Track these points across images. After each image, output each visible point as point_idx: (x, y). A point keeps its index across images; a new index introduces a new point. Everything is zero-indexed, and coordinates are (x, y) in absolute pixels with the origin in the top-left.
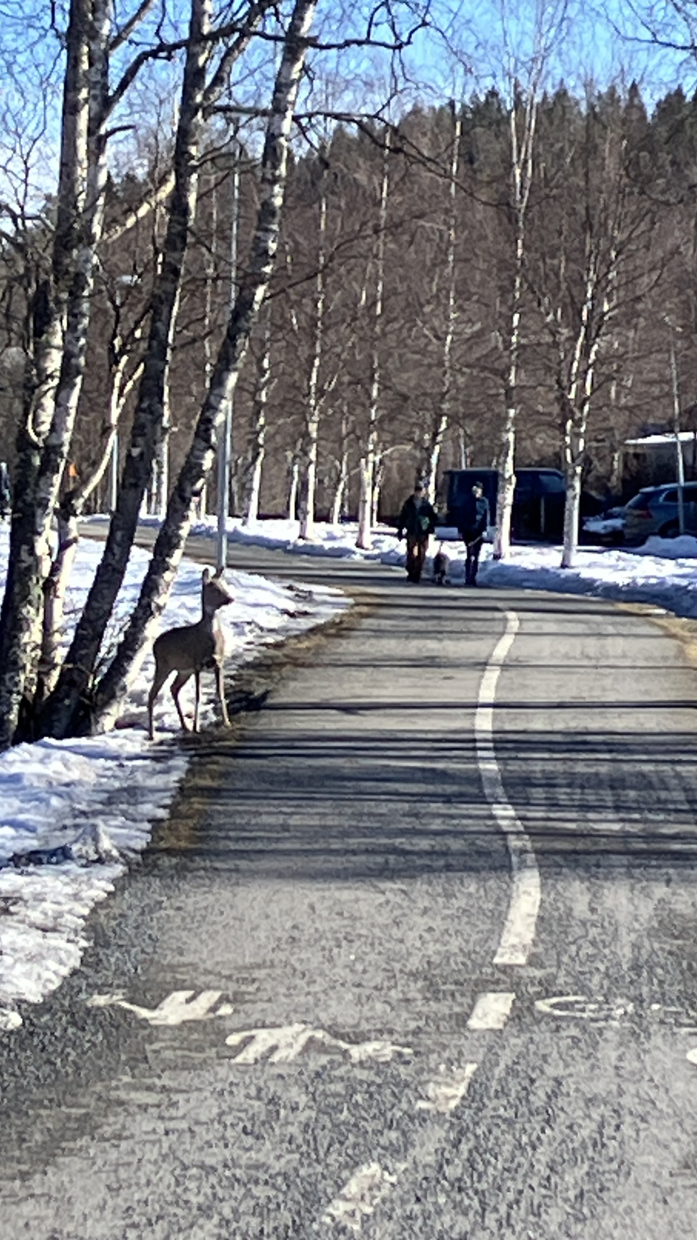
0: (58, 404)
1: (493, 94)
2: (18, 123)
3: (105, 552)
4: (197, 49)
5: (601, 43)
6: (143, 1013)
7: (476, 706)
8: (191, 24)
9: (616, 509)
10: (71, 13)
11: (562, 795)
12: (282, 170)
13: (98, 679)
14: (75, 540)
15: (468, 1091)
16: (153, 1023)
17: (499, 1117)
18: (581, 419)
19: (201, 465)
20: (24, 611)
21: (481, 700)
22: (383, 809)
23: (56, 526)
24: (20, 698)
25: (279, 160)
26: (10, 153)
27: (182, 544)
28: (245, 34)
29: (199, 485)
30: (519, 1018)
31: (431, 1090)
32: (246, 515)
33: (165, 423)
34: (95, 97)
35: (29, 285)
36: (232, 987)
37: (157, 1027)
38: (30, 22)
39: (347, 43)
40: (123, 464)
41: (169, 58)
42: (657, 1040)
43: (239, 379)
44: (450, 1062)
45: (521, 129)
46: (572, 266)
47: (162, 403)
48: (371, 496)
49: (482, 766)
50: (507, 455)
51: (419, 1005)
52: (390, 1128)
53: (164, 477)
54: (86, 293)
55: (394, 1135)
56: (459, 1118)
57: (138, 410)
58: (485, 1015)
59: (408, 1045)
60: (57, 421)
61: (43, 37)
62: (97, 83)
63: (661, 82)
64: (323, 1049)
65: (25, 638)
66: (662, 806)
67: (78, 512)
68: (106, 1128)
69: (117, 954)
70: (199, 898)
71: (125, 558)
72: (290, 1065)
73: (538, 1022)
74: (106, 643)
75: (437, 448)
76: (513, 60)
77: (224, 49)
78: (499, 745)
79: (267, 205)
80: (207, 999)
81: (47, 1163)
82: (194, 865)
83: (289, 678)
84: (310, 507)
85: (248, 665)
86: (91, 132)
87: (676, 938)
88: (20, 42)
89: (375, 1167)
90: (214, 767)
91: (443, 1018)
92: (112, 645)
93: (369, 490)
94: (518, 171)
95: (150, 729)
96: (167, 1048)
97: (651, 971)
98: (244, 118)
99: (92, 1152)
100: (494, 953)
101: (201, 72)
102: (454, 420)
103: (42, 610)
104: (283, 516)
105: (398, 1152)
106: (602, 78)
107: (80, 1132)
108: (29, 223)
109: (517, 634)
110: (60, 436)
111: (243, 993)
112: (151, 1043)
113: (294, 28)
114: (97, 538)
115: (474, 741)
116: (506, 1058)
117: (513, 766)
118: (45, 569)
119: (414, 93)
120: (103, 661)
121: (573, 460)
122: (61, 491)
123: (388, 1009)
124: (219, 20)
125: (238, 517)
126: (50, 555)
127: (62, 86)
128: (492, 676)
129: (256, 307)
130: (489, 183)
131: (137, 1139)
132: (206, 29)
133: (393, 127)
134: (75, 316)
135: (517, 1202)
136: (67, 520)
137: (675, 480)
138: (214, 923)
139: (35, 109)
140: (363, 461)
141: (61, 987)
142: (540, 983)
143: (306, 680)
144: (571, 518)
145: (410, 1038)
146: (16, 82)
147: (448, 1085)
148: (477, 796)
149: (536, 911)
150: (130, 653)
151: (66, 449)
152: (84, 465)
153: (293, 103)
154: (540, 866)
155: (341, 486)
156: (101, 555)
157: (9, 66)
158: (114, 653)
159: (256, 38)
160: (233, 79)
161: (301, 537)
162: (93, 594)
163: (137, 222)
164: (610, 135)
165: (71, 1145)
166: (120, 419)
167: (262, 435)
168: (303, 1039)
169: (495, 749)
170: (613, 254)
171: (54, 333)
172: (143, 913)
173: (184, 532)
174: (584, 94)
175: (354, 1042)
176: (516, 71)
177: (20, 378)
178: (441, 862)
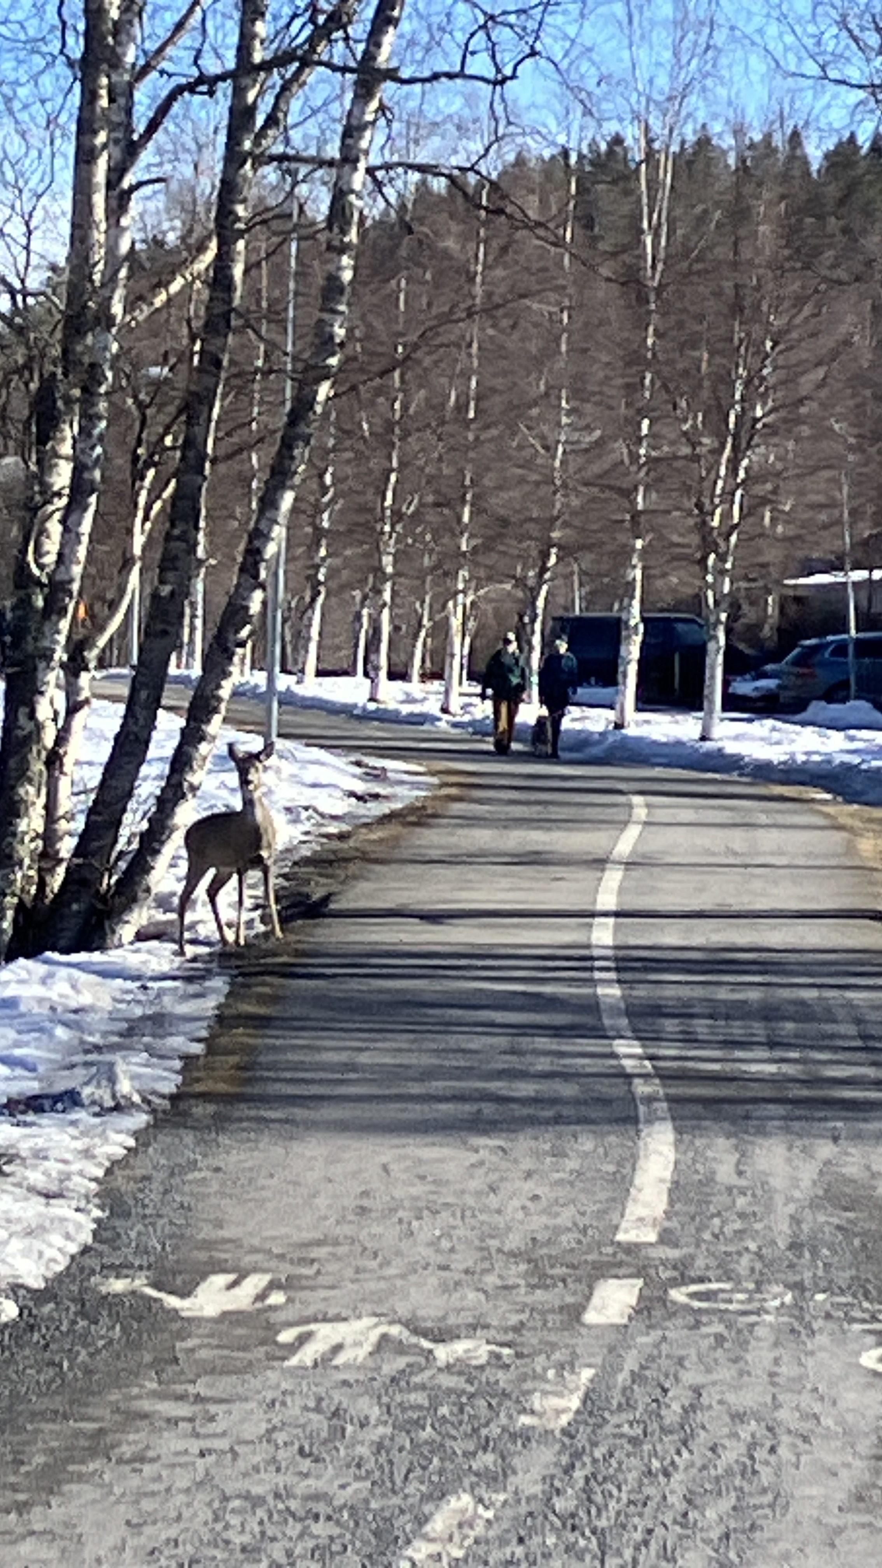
0: (66, 530)
1: (618, 140)
2: (19, 175)
3: (125, 717)
4: (245, 81)
5: (755, 78)
6: (172, 1301)
7: (593, 915)
8: (239, 49)
9: (769, 667)
10: (87, 34)
11: (701, 1026)
12: (353, 236)
13: (114, 879)
14: (87, 701)
15: (584, 1402)
16: (184, 1314)
17: (622, 1436)
18: (726, 553)
19: (247, 608)
20: (21, 791)
21: (600, 907)
22: (476, 1043)
23: (62, 681)
24: (15, 900)
25: (349, 223)
26: (8, 211)
27: (223, 707)
28: (306, 62)
29: (245, 633)
30: (649, 1310)
31: (536, 1402)
32: (302, 671)
33: (200, 552)
34: (116, 142)
35: (32, 379)
36: (285, 1270)
37: (189, 1320)
38: (33, 45)
39: (435, 77)
40: (147, 603)
41: (211, 93)
42: (822, 1339)
43: (296, 499)
44: (560, 1367)
45: (653, 184)
46: (718, 360)
47: (197, 529)
48: (460, 647)
49: (600, 991)
50: (632, 597)
51: (522, 1295)
52: (485, 1449)
53: (199, 622)
54: (103, 389)
55: (488, 1459)
56: (572, 1437)
57: (168, 537)
58: (604, 1307)
59: (508, 1345)
60: (67, 551)
61: (49, 65)
62: (120, 124)
63: (831, 130)
64: (401, 1349)
65: (22, 825)
66: (825, 1042)
67: (92, 665)
68: (124, 1448)
69: (139, 1227)
70: (243, 1156)
71: (151, 725)
72: (359, 1368)
73: (672, 1315)
74: (124, 832)
75: (545, 588)
76: (643, 100)
77: (280, 82)
78: (622, 964)
79: (333, 279)
80: (254, 1283)
81: (51, 1492)
82: (237, 1114)
83: (355, 877)
84: (383, 662)
85: (306, 861)
86: (111, 185)
87: (846, 1209)
88: (21, 71)
89: (466, 1499)
90: (260, 989)
91: (552, 1311)
92: (133, 835)
93: (457, 640)
94: (649, 240)
95: (180, 942)
96: (200, 1347)
97: (814, 1253)
98: (303, 170)
99: (106, 1477)
100: (617, 1227)
101: (251, 111)
102: (566, 551)
103: (44, 791)
104: (348, 672)
105: (495, 1479)
106: (755, 124)
107: (92, 1452)
108: (31, 301)
109: (646, 824)
110: (68, 570)
111: (300, 1277)
112: (183, 1339)
113: (369, 56)
114: (114, 699)
115: (592, 958)
116: (631, 1362)
117: (641, 992)
118: (49, 738)
119: (519, 140)
120: (121, 854)
121: (716, 602)
122: (69, 638)
123: (482, 1297)
124: (275, 45)
125: (290, 673)
126: (55, 720)
127: (73, 128)
128: (613, 877)
129: (319, 409)
130: (614, 255)
131: (164, 1460)
132: (258, 57)
133: (492, 183)
134: (89, 419)
135: (646, 1543)
136: (77, 676)
137: (847, 631)
138: (263, 1188)
139: (40, 157)
140: (451, 604)
141: (68, 1268)
142: (675, 1268)
143: (378, 880)
144: (713, 677)
145: (510, 1336)
146: (17, 122)
147: (559, 1395)
148: (594, 1028)
149: (668, 1174)
150: (156, 845)
151: (75, 587)
152: (97, 607)
153: (366, 153)
154: (673, 1119)
155: (423, 634)
156: (120, 721)
157: (8, 100)
158: (135, 845)
159: (321, 69)
160: (290, 120)
161: (372, 699)
162: (110, 769)
163: (169, 300)
164: (766, 195)
165: (83, 1468)
166: (144, 549)
167: (323, 570)
168: (374, 1336)
169: (618, 969)
170: (769, 344)
171: (63, 440)
172: (172, 1174)
173: (225, 690)
174: (732, 142)
175: (439, 1339)
176: (648, 112)
177: (18, 495)
178: (549, 1113)
